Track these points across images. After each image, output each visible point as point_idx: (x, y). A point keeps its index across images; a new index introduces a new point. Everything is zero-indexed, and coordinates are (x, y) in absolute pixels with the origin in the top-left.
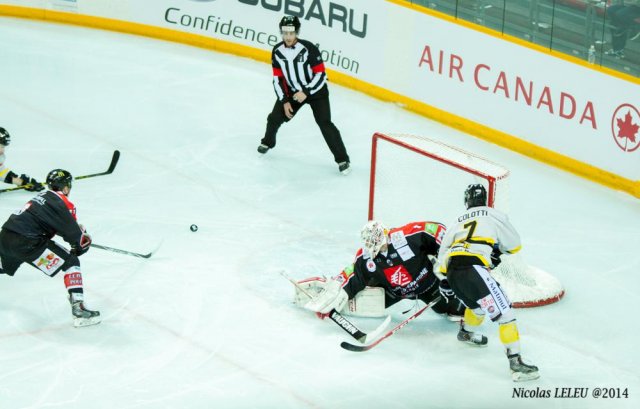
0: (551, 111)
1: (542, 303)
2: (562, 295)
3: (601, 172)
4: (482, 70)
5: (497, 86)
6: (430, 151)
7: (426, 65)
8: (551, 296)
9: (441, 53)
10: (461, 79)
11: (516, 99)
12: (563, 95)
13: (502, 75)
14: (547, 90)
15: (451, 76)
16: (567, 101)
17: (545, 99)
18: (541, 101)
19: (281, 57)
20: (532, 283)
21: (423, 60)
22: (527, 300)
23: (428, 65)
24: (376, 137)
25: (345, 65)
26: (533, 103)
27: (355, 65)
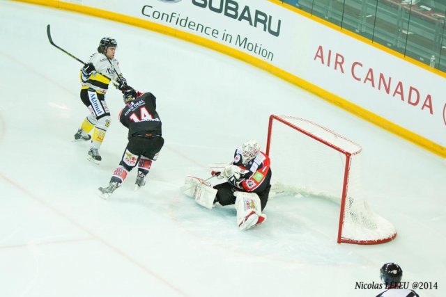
0: (403, 99)
1: (379, 242)
2: (394, 237)
3: (434, 144)
4: (357, 66)
5: (367, 78)
7: (319, 59)
8: (386, 237)
9: (330, 52)
10: (343, 72)
11: (379, 89)
12: (411, 88)
13: (371, 71)
14: (400, 84)
15: (335, 68)
16: (414, 93)
17: (399, 90)
18: (396, 92)
20: (373, 226)
21: (317, 55)
22: (369, 239)
23: (320, 59)
25: (264, 55)
26: (390, 92)
27: (271, 55)
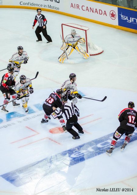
0: (98, 13)
1: (99, 54)
2: (103, 51)
3: (109, 24)
4: (83, 7)
5: (86, 10)
6: (73, 26)
9: (75, 4)
10: (79, 9)
11: (91, 12)
13: (87, 7)
14: (96, 9)
15: (77, 9)
17: (96, 11)
19: (37, 17)
20: (97, 49)
21: (71, 6)
22: (96, 53)
24: (62, 24)
26: (94, 12)
27: (58, 9)
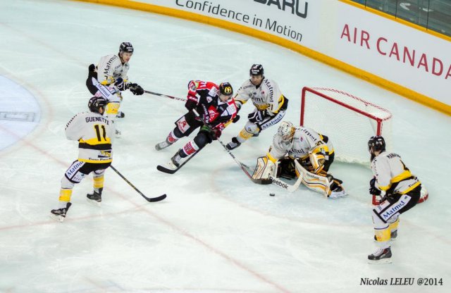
0: (427, 70)
2: (426, 198)
4: (382, 42)
5: (392, 52)
7: (345, 38)
9: (356, 29)
12: (435, 60)
14: (424, 56)
15: (362, 45)
16: (437, 63)
17: (423, 62)
18: (420, 63)
23: (347, 37)
24: (305, 89)
25: (293, 36)
26: (415, 64)
27: (300, 36)
